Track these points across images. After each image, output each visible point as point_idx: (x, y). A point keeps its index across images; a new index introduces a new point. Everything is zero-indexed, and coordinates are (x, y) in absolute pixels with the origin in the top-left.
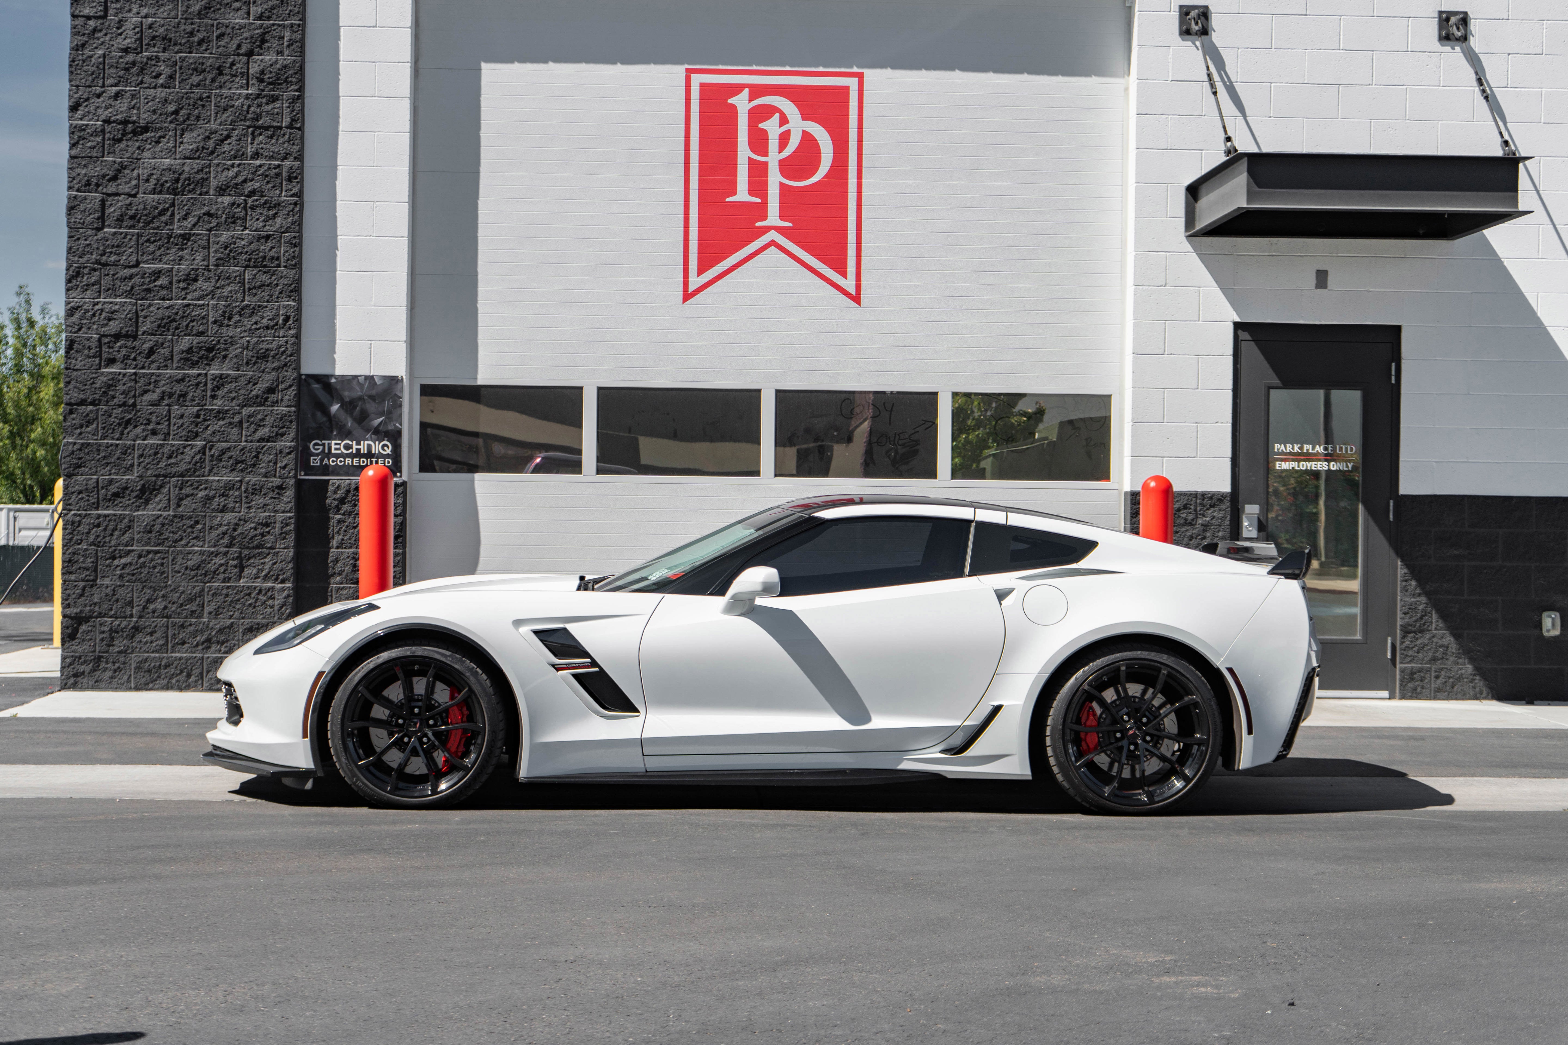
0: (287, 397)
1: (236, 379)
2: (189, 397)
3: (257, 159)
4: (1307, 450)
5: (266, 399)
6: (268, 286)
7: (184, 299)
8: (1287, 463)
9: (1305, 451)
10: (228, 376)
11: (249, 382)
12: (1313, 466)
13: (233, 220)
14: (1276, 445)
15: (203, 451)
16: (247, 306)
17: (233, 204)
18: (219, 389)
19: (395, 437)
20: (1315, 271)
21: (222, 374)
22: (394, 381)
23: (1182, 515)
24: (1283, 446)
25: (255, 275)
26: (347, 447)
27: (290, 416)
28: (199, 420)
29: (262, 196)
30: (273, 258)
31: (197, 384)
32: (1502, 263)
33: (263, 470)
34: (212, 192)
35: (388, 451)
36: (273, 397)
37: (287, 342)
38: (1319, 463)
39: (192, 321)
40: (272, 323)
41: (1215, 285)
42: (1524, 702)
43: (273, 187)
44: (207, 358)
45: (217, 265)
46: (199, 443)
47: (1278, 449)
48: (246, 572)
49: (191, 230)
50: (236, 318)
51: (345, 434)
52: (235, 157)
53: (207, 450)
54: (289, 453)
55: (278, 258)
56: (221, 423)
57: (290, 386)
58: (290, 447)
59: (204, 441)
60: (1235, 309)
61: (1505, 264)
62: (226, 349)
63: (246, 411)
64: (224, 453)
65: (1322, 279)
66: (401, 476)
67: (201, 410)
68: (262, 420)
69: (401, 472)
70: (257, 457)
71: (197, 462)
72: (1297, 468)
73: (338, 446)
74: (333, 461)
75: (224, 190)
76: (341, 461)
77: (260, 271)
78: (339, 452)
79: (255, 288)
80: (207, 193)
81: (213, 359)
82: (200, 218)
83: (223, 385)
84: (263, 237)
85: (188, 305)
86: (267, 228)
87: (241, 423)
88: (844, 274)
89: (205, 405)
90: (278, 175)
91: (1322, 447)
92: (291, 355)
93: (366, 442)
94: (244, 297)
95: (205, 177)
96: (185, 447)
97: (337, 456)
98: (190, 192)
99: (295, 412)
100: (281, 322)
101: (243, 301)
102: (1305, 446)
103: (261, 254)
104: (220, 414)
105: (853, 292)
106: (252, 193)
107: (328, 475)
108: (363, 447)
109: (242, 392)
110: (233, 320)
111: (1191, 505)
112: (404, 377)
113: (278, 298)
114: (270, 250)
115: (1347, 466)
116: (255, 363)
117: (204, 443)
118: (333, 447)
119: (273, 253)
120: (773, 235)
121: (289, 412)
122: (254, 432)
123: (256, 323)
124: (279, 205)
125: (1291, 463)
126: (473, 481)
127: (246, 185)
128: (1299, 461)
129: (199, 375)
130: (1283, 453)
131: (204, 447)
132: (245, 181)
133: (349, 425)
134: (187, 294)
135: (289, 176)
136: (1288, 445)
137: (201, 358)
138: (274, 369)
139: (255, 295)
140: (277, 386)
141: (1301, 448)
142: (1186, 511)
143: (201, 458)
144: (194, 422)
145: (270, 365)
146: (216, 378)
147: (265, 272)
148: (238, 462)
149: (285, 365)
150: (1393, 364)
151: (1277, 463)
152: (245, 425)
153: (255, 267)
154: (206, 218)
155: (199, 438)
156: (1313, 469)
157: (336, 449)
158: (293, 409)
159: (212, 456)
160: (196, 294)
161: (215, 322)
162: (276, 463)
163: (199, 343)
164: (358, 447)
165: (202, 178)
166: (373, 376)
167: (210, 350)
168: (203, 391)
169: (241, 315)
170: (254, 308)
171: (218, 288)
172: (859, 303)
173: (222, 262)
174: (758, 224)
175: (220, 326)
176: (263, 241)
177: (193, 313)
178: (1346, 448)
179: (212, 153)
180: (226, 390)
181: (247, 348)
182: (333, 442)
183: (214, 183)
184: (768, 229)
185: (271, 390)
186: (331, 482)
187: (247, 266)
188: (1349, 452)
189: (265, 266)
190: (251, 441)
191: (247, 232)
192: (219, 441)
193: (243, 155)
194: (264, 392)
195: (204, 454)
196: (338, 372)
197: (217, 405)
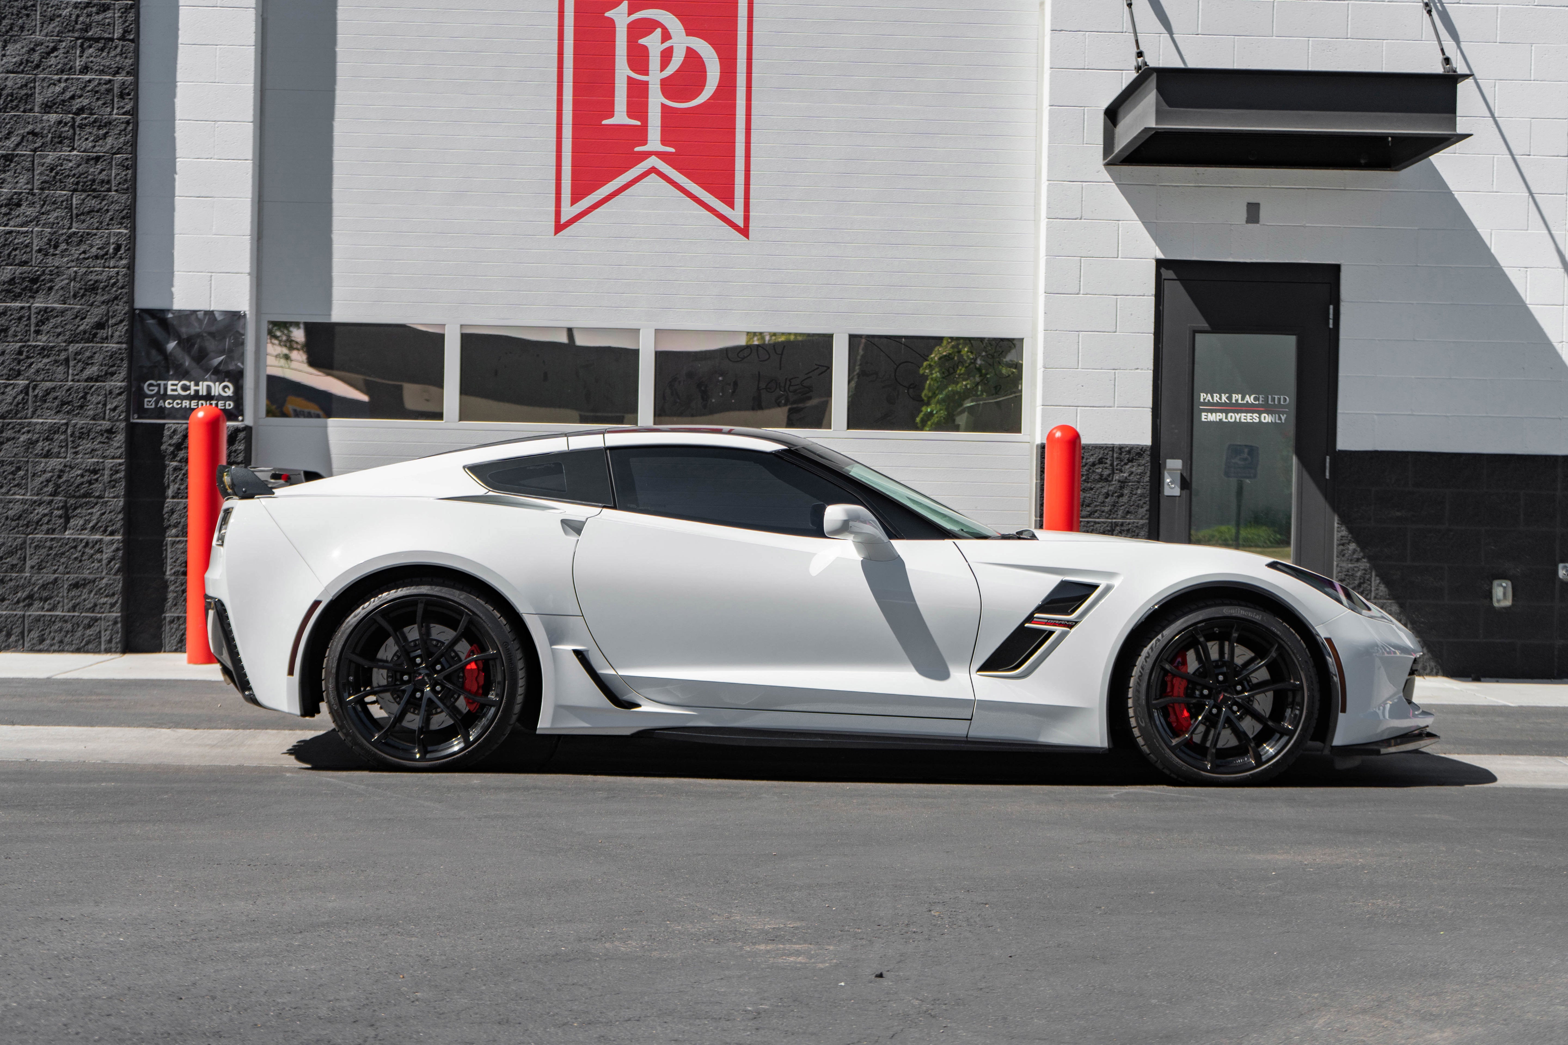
0: (118, 333)
1: (63, 312)
2: (11, 332)
3: (86, 74)
4: (1237, 400)
5: (95, 335)
6: (98, 211)
7: (6, 225)
8: (1214, 414)
9: (1234, 401)
10: (53, 309)
11: (77, 317)
12: (1243, 418)
13: (59, 140)
14: (1202, 394)
15: (26, 390)
16: (74, 233)
17: (60, 122)
18: (43, 323)
19: (237, 377)
20: (1246, 204)
21: (47, 308)
22: (236, 316)
23: (1097, 470)
24: (1209, 395)
25: (84, 200)
26: (185, 388)
27: (120, 354)
28: (21, 357)
29: (92, 114)
30: (103, 181)
31: (20, 319)
32: (1453, 195)
33: (91, 413)
34: (37, 109)
35: (230, 392)
36: (102, 333)
37: (118, 273)
38: (1249, 415)
39: (15, 249)
40: (101, 253)
41: (1137, 218)
42: (1470, 679)
43: (104, 104)
44: (31, 290)
45: (42, 189)
46: (22, 382)
47: (1204, 399)
48: (72, 523)
49: (14, 150)
50: (63, 246)
51: (183, 374)
52: (62, 72)
53: (30, 390)
54: (120, 394)
55: (109, 182)
56: (46, 360)
57: (121, 321)
58: (121, 388)
59: (27, 380)
60: (1158, 244)
61: (1456, 196)
62: (51, 281)
63: (72, 348)
64: (48, 394)
65: (1253, 212)
66: (242, 421)
67: (24, 346)
68: (91, 357)
69: (242, 415)
70: (84, 397)
71: (18, 404)
72: (1224, 420)
73: (174, 387)
74: (169, 404)
75: (51, 107)
76: (178, 404)
77: (89, 195)
78: (176, 393)
79: (83, 214)
80: (31, 110)
81: (37, 292)
82: (23, 137)
83: (48, 319)
84: (92, 159)
85: (11, 232)
86: (97, 148)
87: (67, 360)
88: (731, 205)
89: (29, 340)
90: (109, 91)
91: (1252, 397)
92: (122, 288)
93: (206, 383)
94: (71, 224)
95: (30, 92)
96: (6, 387)
97: (174, 398)
98: (12, 109)
99: (126, 349)
100: (111, 251)
101: (70, 228)
102: (1234, 395)
103: (90, 177)
104: (44, 352)
105: (741, 224)
106: (81, 111)
107: (164, 418)
108: (202, 388)
109: (69, 327)
110: (60, 249)
111: (1107, 459)
112: (247, 313)
113: (108, 225)
114: (100, 173)
115: (1280, 419)
116: (83, 296)
117: (27, 382)
118: (170, 387)
119: (103, 176)
120: (653, 161)
121: (120, 349)
122: (81, 371)
123: (84, 252)
124: (110, 123)
125: (1218, 414)
126: (326, 427)
127: (74, 102)
128: (1227, 412)
129: (22, 308)
130: (1209, 403)
131: (27, 387)
132: (73, 97)
133: (187, 364)
134: (9, 220)
135: (121, 92)
136: (1215, 395)
137: (24, 289)
138: (103, 302)
139: (84, 221)
140: (107, 321)
141: (1230, 398)
142: (1101, 466)
143: (23, 399)
144: (16, 359)
145: (100, 299)
146: (40, 311)
147: (94, 197)
148: (63, 403)
149: (116, 298)
150: (1331, 307)
151: (1203, 414)
152: (72, 363)
153: (84, 191)
154: (30, 137)
155: (21, 377)
156: (1243, 420)
157: (173, 390)
158: (124, 346)
159: (36, 396)
160: (19, 220)
161: (39, 251)
162: (105, 405)
163: (21, 274)
164: (197, 388)
165: (26, 94)
166: (213, 311)
167: (34, 281)
168: (26, 325)
169: (68, 244)
170: (82, 236)
171: (43, 214)
172: (747, 236)
173: (47, 185)
174: (637, 149)
175: (46, 255)
176: (92, 162)
177: (16, 241)
178: (1279, 399)
179: (37, 66)
180: (51, 325)
181: (74, 279)
182: (170, 383)
183: (39, 99)
184: (648, 154)
185: (100, 325)
186: (167, 426)
187: (75, 190)
188: (1282, 403)
189: (94, 190)
190: (78, 381)
191: (75, 153)
192: (43, 380)
193: (70, 69)
194: (92, 328)
195: (27, 394)
196: (176, 307)
197: (42, 341)
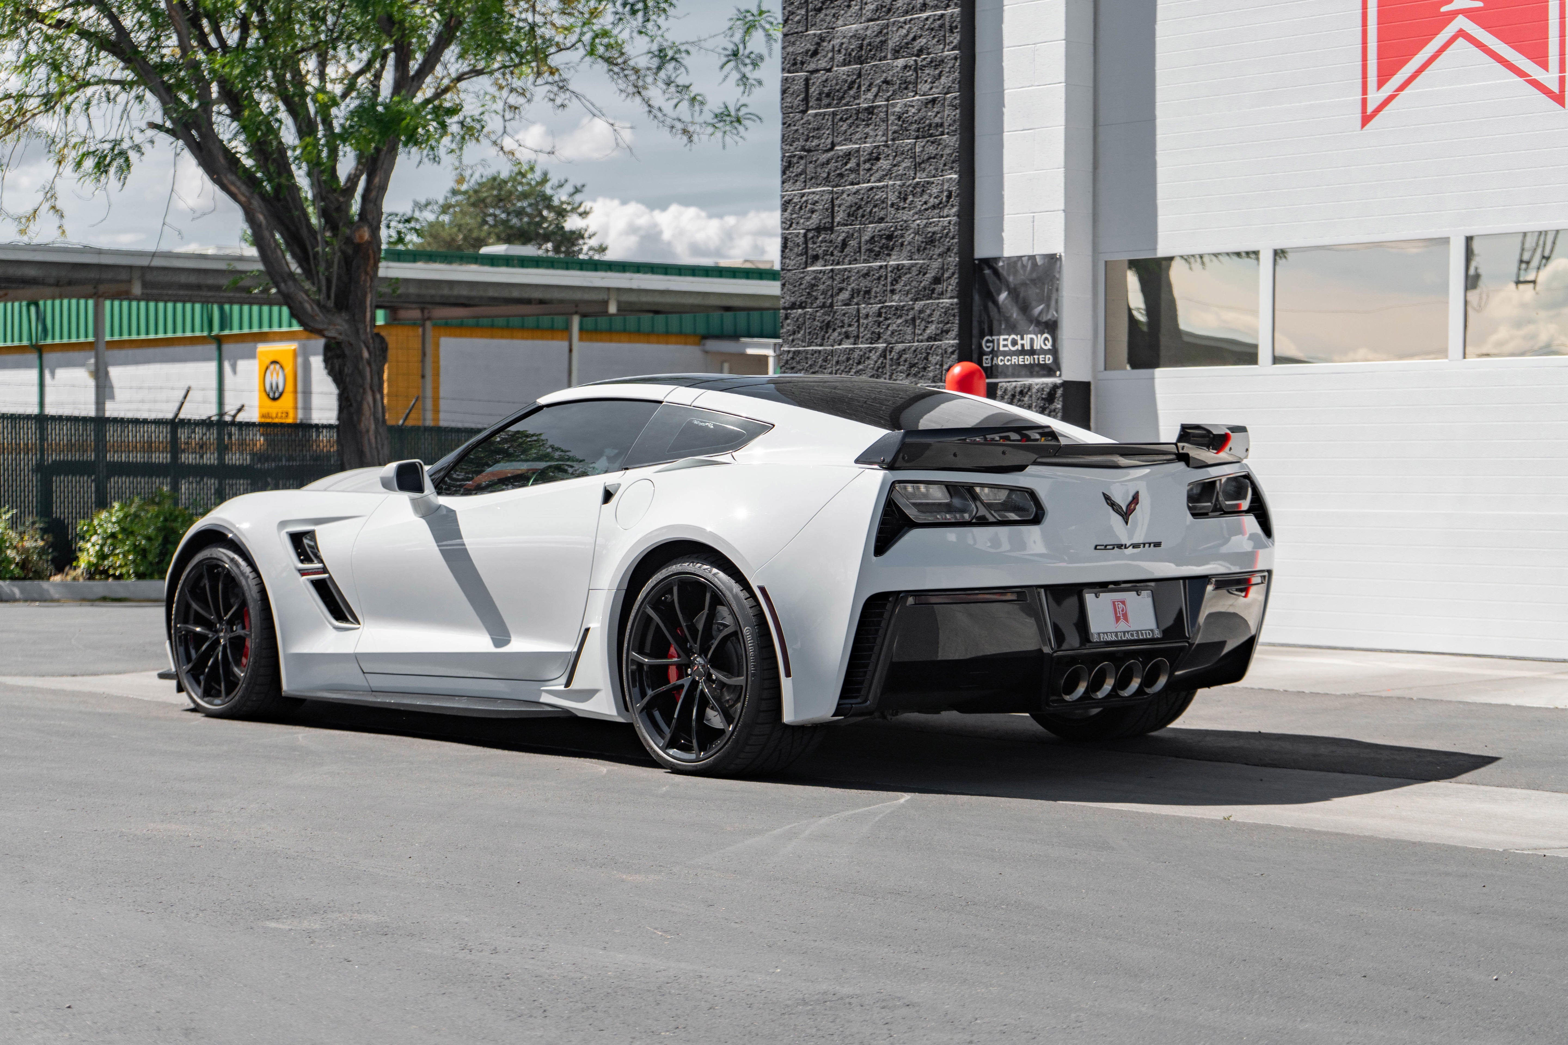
0: (950, 287)
1: (909, 269)
2: (873, 294)
3: (925, 11)
5: (933, 291)
6: (934, 158)
7: (869, 181)
10: (903, 265)
11: (920, 272)
13: (905, 85)
15: (884, 355)
16: (918, 183)
17: (905, 67)
18: (897, 282)
19: (1054, 328)
21: (898, 265)
22: (1053, 259)
25: (924, 147)
26: (1014, 343)
27: (953, 309)
28: (881, 319)
29: (929, 54)
30: (937, 125)
31: (879, 278)
33: (931, 374)
34: (889, 56)
35: (1049, 346)
36: (939, 288)
37: (949, 223)
39: (875, 206)
40: (937, 201)
43: (938, 41)
44: (887, 248)
45: (893, 140)
46: (881, 346)
49: (873, 102)
50: (910, 198)
51: (1011, 327)
52: (907, 12)
53: (888, 354)
54: (952, 353)
55: (942, 125)
56: (899, 321)
57: (953, 274)
58: (953, 346)
59: (885, 342)
62: (902, 236)
63: (917, 306)
64: (901, 356)
66: (1060, 376)
67: (882, 307)
68: (930, 315)
69: (1059, 370)
70: (926, 358)
71: (879, 368)
73: (1005, 343)
74: (1001, 360)
75: (898, 52)
76: (1008, 360)
77: (928, 141)
78: (1006, 349)
79: (923, 162)
80: (885, 58)
81: (892, 249)
82: (880, 86)
83: (900, 277)
84: (930, 102)
85: (872, 188)
86: (934, 90)
87: (914, 319)
88: (1545, 66)
89: (886, 301)
90: (942, 26)
92: (953, 238)
93: (1030, 336)
94: (915, 174)
95: (884, 39)
96: (870, 351)
97: (1005, 354)
98: (872, 58)
99: (957, 304)
100: (944, 199)
101: (914, 178)
103: (928, 122)
104: (898, 311)
105: (1555, 89)
106: (920, 52)
107: (996, 377)
108: (1026, 342)
109: (914, 284)
110: (908, 201)
112: (1063, 254)
113: (942, 171)
114: (936, 116)
116: (925, 249)
117: (885, 345)
118: (1002, 343)
119: (937, 120)
120: (1461, 22)
121: (952, 304)
122: (924, 330)
123: (926, 203)
124: (943, 61)
126: (1153, 379)
127: (915, 43)
129: (881, 267)
131: (885, 350)
132: (914, 39)
133: (1015, 316)
134: (871, 175)
135: (950, 26)
137: (881, 248)
138: (939, 255)
139: (924, 170)
140: (943, 274)
143: (882, 363)
144: (876, 321)
145: (937, 251)
146: (894, 269)
147: (933, 143)
148: (912, 366)
149: (949, 249)
152: (918, 322)
153: (924, 137)
154: (884, 86)
155: (881, 341)
157: (1005, 346)
158: (956, 300)
159: (892, 359)
160: (877, 175)
161: (892, 205)
162: (942, 365)
163: (879, 231)
164: (1022, 342)
165: (881, 41)
166: (1034, 256)
167: (890, 237)
168: (884, 285)
169: (914, 195)
170: (923, 186)
171: (895, 166)
172: (1562, 104)
173: (896, 135)
174: (1444, 9)
175: (897, 209)
176: (930, 106)
177: (877, 197)
179: (889, 10)
180: (902, 284)
181: (918, 233)
182: (1002, 337)
183: (891, 44)
184: (1455, 14)
185: (937, 280)
186: (1000, 385)
187: (917, 138)
189: (931, 135)
190: (922, 341)
191: (917, 97)
192: (897, 342)
193: (913, 8)
194: (931, 283)
195: (885, 358)
196: (1006, 254)
197: (894, 302)
